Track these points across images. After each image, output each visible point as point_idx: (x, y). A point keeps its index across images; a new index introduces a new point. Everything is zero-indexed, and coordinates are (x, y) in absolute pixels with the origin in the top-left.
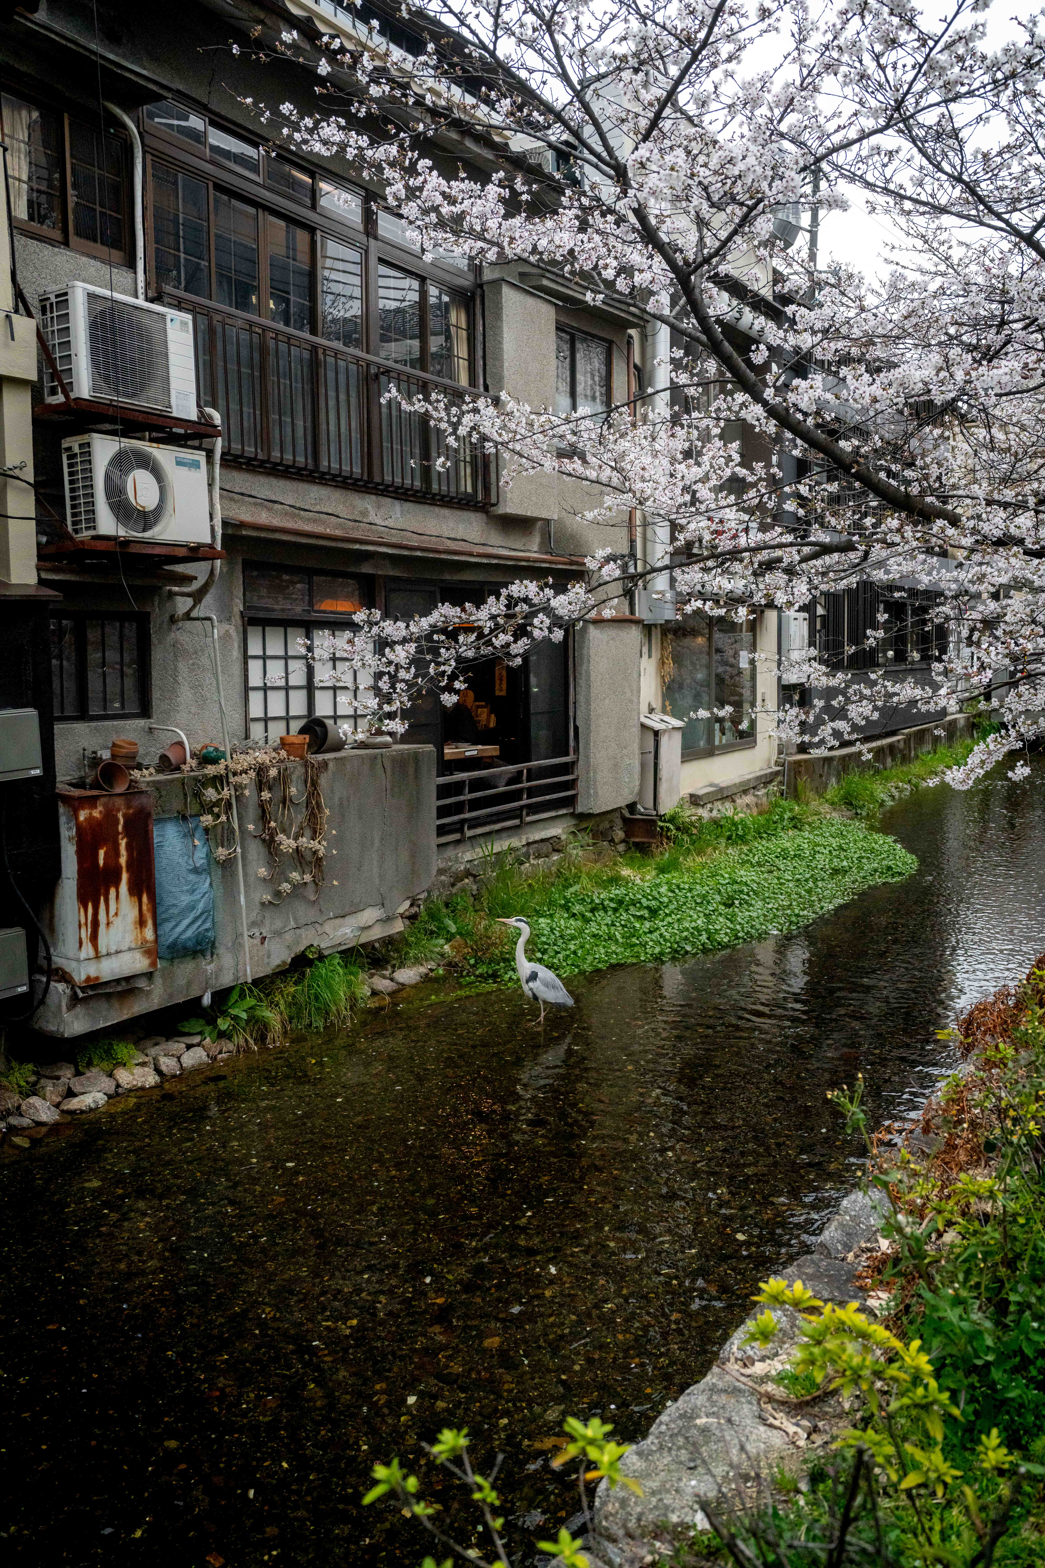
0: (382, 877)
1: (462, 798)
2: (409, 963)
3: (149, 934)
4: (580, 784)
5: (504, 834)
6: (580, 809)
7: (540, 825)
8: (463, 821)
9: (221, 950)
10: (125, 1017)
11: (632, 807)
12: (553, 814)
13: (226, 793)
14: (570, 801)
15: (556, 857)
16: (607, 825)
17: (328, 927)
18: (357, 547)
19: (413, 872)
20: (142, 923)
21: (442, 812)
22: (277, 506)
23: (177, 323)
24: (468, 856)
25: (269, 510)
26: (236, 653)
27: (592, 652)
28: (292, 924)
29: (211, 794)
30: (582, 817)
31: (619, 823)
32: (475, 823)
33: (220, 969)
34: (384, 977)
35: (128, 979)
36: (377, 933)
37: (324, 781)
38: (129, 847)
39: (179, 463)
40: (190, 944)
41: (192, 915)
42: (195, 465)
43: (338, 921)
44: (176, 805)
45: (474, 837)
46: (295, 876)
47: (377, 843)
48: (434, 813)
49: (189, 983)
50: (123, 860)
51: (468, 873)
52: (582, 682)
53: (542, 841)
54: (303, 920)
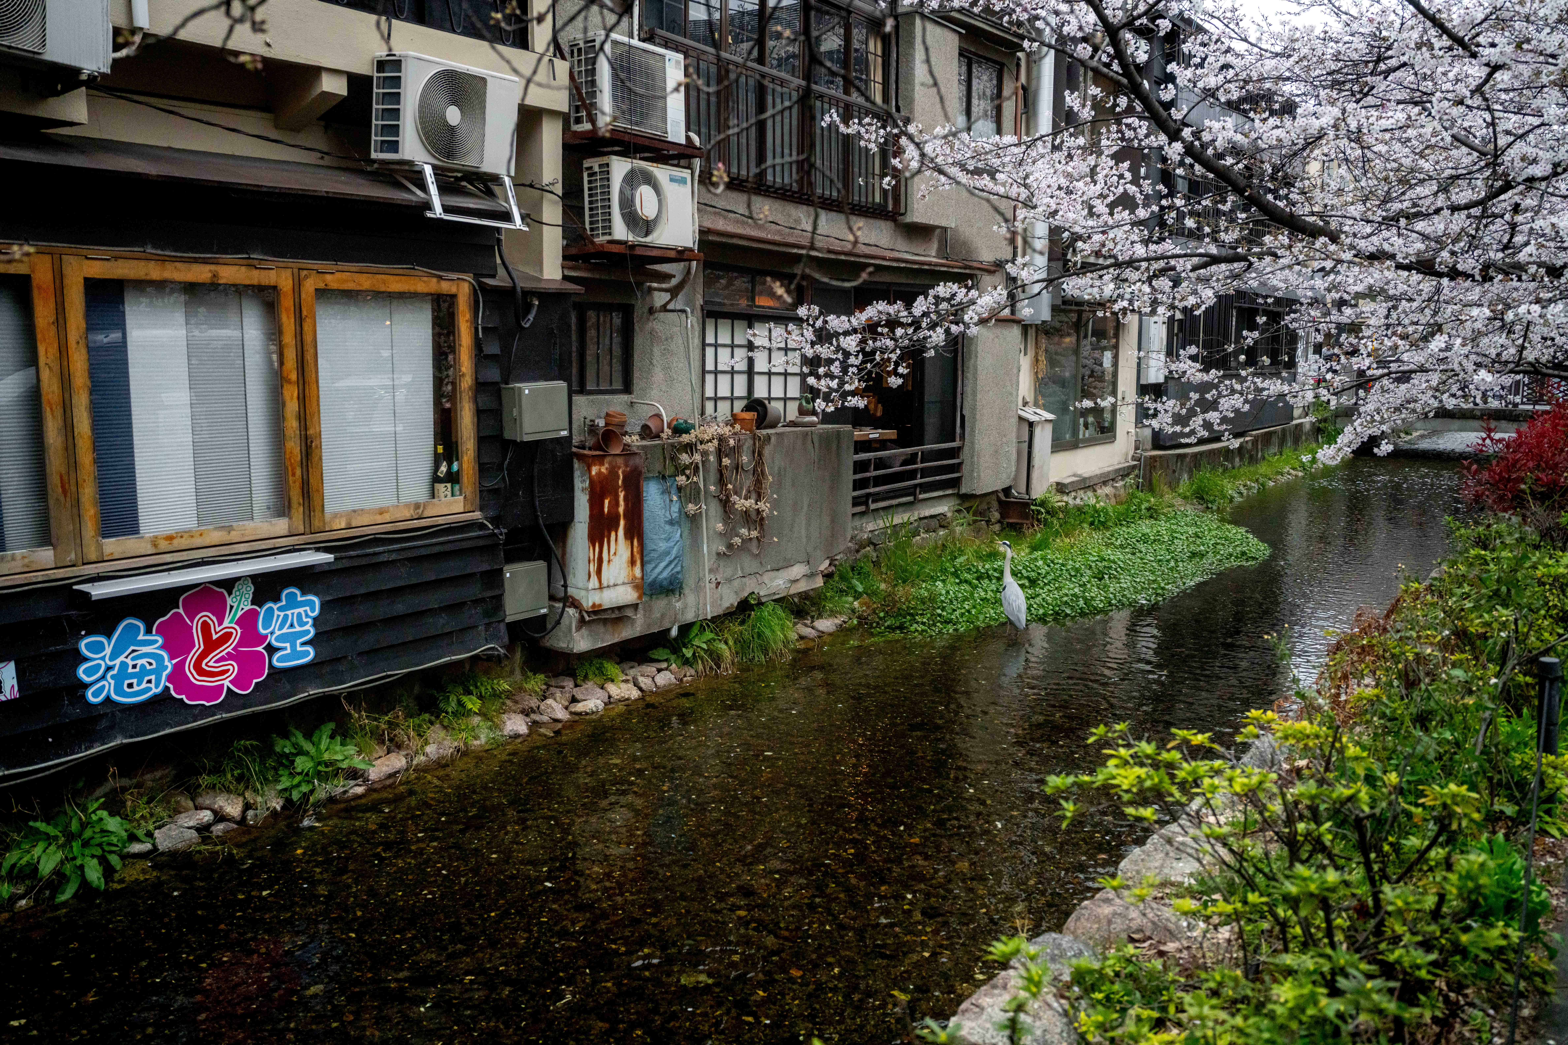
0: (808, 537)
1: (868, 474)
2: (825, 615)
3: (638, 571)
4: (965, 468)
5: (900, 509)
6: (964, 490)
7: (929, 503)
8: (868, 495)
9: (686, 591)
10: (616, 640)
11: (1007, 491)
12: (940, 493)
13: (697, 457)
14: (955, 483)
15: (941, 533)
16: (984, 506)
17: (766, 578)
18: (795, 251)
19: (833, 536)
20: (633, 562)
21: (858, 485)
22: (731, 215)
23: (673, 62)
24: (871, 527)
25: (725, 218)
26: (696, 342)
27: (979, 349)
28: (740, 573)
29: (685, 458)
30: (965, 498)
31: (995, 504)
32: (877, 498)
33: (685, 607)
34: (806, 625)
35: (620, 608)
36: (803, 587)
37: (767, 451)
38: (626, 499)
39: (672, 180)
40: (665, 583)
41: (668, 559)
42: (683, 181)
43: (775, 573)
44: (658, 467)
45: (877, 510)
46: (744, 531)
47: (805, 508)
48: (851, 486)
49: (663, 617)
50: (621, 510)
51: (870, 542)
52: (969, 375)
53: (932, 517)
54: (748, 570)
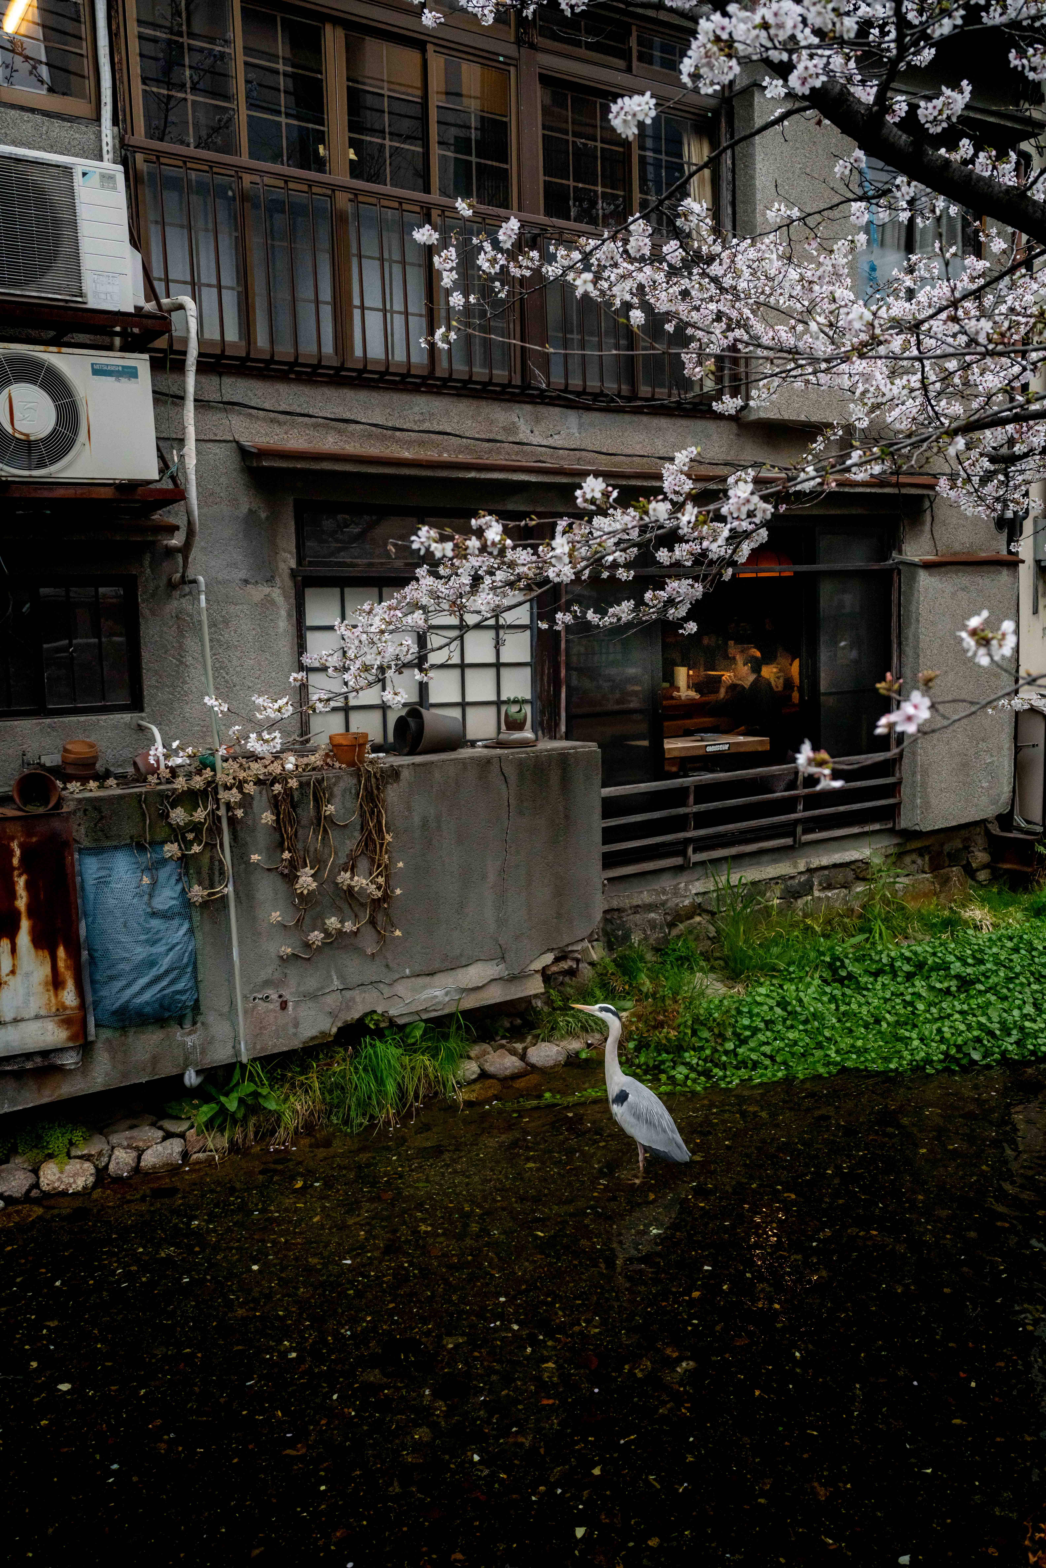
0: (501, 923)
1: (682, 810)
2: (557, 1034)
3: (69, 997)
4: (905, 790)
6: (904, 824)
8: (688, 841)
9: (210, 1017)
10: (45, 1100)
11: (1005, 820)
12: (856, 830)
13: (200, 815)
14: (892, 813)
15: (859, 888)
16: (956, 844)
17: (401, 988)
18: (473, 475)
19: (559, 915)
20: (56, 983)
21: (609, 835)
22: (353, 426)
23: (94, 179)
24: (698, 887)
25: (340, 432)
26: (283, 624)
27: (923, 608)
28: (336, 983)
29: (178, 815)
30: (909, 835)
31: (981, 841)
32: (709, 844)
33: (210, 1041)
34: (513, 1052)
35: (45, 1054)
36: (495, 995)
37: (392, 794)
38: (28, 886)
39: (97, 371)
40: (148, 1009)
41: (154, 972)
42: (131, 373)
43: (421, 981)
44: (129, 829)
45: (702, 863)
46: (333, 922)
47: (492, 877)
48: (598, 837)
49: (155, 1060)
50: (21, 903)
52: (909, 650)
53: (835, 866)
54: (355, 979)
